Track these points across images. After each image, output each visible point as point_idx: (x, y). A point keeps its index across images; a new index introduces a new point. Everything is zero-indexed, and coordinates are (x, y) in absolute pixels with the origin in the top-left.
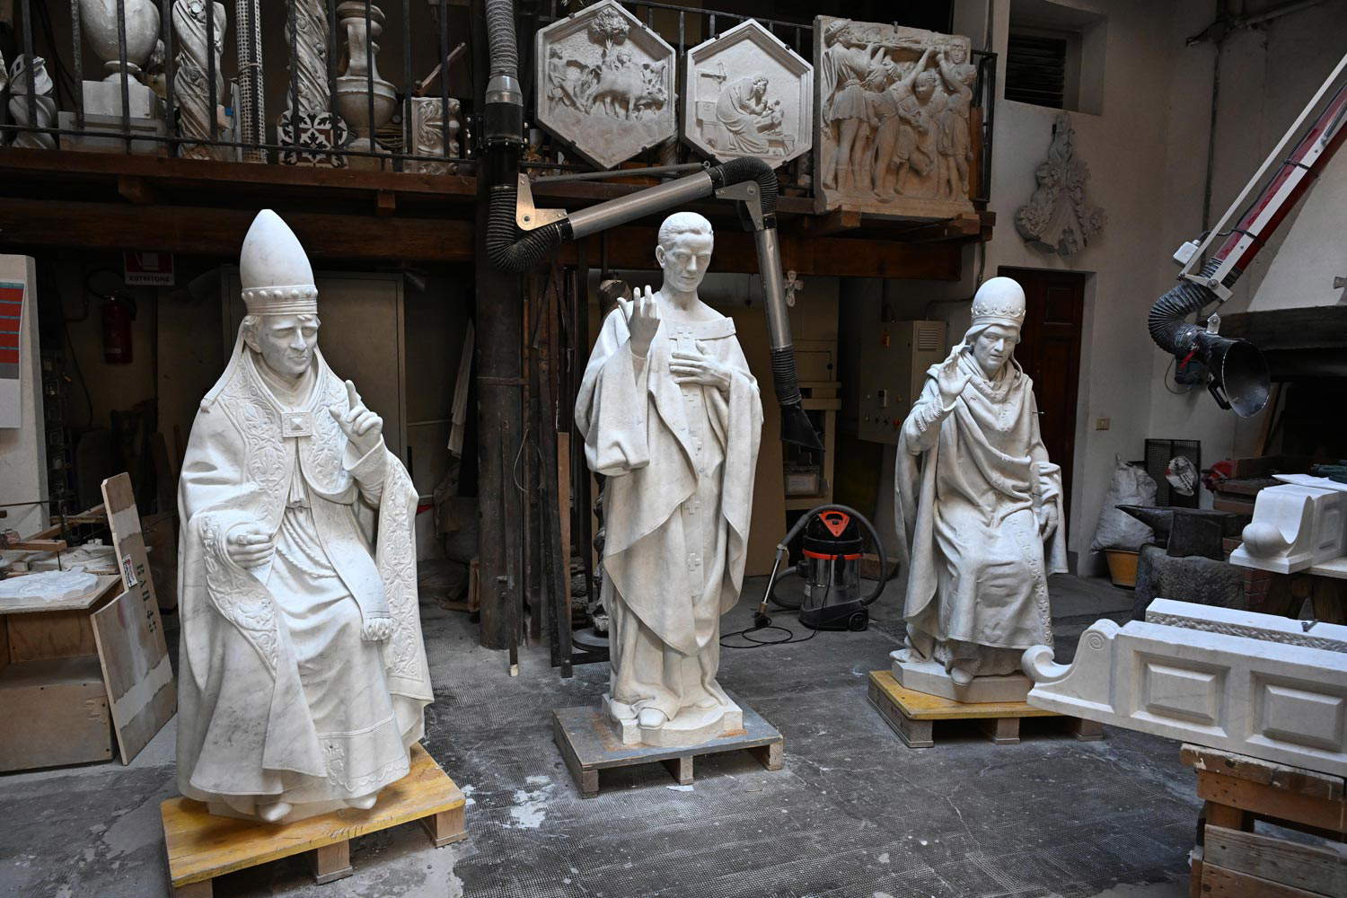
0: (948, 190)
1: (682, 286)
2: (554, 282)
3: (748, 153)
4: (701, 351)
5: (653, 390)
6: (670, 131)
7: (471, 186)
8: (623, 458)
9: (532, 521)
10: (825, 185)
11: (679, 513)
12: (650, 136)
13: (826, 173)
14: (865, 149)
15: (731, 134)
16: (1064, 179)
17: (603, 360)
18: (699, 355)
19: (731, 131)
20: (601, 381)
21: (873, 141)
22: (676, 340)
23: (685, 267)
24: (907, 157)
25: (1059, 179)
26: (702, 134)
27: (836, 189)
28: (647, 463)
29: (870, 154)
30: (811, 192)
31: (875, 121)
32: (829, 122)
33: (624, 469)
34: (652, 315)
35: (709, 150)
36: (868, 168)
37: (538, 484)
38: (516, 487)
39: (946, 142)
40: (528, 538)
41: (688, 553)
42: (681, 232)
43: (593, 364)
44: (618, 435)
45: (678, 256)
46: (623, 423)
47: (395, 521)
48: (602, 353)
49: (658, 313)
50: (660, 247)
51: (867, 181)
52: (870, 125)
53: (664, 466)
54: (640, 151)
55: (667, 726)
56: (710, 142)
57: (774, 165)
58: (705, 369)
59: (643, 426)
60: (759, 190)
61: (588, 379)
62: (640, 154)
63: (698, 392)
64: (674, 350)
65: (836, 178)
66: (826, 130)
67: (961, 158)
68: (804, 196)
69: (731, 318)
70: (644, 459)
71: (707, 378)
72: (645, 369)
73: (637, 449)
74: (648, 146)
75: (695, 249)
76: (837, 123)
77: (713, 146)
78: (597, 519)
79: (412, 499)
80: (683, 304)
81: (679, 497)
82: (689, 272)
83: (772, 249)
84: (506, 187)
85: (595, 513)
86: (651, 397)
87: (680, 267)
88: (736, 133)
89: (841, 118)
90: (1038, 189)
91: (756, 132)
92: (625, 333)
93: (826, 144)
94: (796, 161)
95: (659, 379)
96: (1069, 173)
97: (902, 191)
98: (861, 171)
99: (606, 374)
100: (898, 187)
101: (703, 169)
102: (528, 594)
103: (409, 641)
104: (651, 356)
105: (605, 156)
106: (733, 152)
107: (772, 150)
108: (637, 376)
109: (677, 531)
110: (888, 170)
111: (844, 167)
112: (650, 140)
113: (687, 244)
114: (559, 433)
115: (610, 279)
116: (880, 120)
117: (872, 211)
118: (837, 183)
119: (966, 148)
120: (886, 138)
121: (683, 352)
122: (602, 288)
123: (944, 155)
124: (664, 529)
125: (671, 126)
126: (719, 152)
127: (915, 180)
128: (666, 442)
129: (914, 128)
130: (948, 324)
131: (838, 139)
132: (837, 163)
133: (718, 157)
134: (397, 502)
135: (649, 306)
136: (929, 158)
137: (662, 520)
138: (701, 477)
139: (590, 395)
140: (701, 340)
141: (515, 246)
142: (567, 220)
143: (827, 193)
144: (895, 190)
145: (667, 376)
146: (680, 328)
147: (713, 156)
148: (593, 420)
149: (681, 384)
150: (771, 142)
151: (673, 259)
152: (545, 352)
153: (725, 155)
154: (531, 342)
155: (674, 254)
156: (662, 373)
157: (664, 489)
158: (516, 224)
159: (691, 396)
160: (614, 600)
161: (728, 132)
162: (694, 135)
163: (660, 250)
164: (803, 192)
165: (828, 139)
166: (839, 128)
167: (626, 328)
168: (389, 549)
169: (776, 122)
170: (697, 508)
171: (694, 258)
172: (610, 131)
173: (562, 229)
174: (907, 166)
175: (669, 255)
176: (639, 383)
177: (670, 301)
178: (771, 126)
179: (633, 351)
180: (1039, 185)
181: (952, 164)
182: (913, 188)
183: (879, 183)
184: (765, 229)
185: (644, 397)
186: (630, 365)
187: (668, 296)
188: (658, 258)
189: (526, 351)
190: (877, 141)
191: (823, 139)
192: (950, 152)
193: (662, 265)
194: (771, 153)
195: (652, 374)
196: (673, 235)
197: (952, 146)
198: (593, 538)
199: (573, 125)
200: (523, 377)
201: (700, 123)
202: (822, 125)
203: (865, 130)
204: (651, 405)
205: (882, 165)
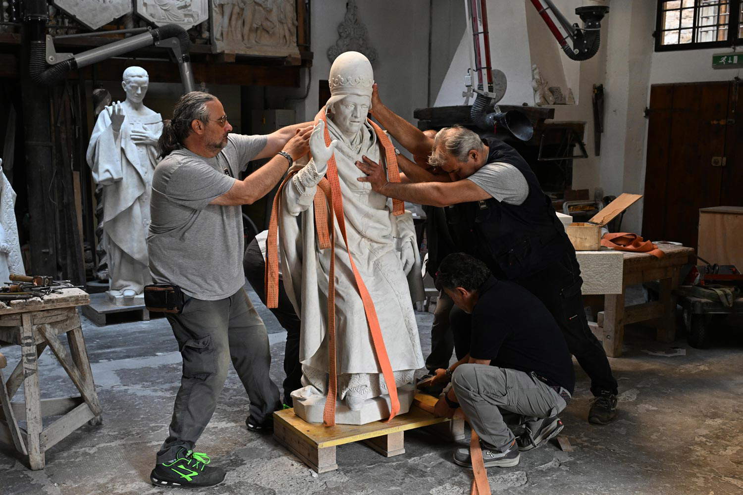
0: (285, 41)
1: (135, 100)
2: (67, 91)
3: (173, 21)
4: (145, 129)
5: (123, 146)
6: (129, 10)
7: (18, 39)
8: (110, 176)
9: (60, 220)
10: (217, 39)
11: (138, 200)
12: (117, 12)
13: (216, 33)
14: (237, 20)
15: (163, 11)
16: (352, 33)
17: (99, 133)
18: (144, 131)
19: (163, 9)
20: (99, 143)
21: (242, 15)
22: (133, 124)
23: (136, 92)
24: (260, 24)
25: (350, 34)
26: (147, 11)
27: (223, 41)
28: (122, 179)
29: (240, 22)
30: (209, 41)
31: (242, 5)
32: (217, 5)
33: (112, 182)
34: (121, 114)
35: (151, 19)
36: (239, 29)
37: (63, 199)
38: (50, 202)
39: (282, 16)
40: (59, 229)
41: (143, 219)
42: (133, 77)
43: (94, 136)
44: (108, 167)
45: (132, 87)
46: (110, 161)
47: (8, 204)
48: (98, 130)
49: (124, 113)
50: (124, 82)
51: (239, 36)
52: (239, 7)
53: (130, 180)
54: (112, 20)
55: (136, 296)
56: (151, 15)
57: (187, 28)
58: (147, 137)
59: (119, 163)
60: (179, 42)
61: (92, 142)
62: (112, 22)
63: (144, 148)
64: (133, 129)
65: (222, 34)
66: (215, 9)
67: (290, 25)
68: (206, 43)
69: (159, 114)
70: (121, 177)
71: (148, 141)
72: (119, 137)
73: (117, 173)
74: (117, 18)
75: (140, 84)
76: (222, 6)
77: (153, 17)
78: (97, 219)
79: (14, 195)
80: (136, 107)
81: (137, 194)
82: (138, 94)
83: (188, 72)
84: (39, 42)
85: (96, 216)
86: (122, 150)
87: (133, 92)
88: (165, 10)
89: (223, 3)
90: (340, 39)
91: (177, 9)
92: (109, 121)
93: (216, 16)
94: (200, 25)
95: (126, 142)
96: (355, 30)
97: (259, 42)
98: (236, 31)
99: (101, 140)
100: (257, 40)
101: (147, 30)
102: (60, 260)
103: (16, 257)
104: (122, 131)
105: (93, 23)
106: (165, 21)
107: (186, 20)
108: (115, 141)
109: (137, 209)
110: (251, 30)
111: (225, 30)
112: (117, 14)
113: (136, 82)
114: (74, 172)
115: (99, 88)
116: (245, 4)
117: (242, 53)
118: (223, 38)
119: (292, 20)
120: (248, 14)
121: (137, 130)
122: (94, 93)
123: (281, 22)
124: (131, 208)
125: (129, 6)
126: (157, 20)
127: (266, 35)
128: (130, 170)
129: (264, 9)
130: (295, 112)
131: (223, 14)
132: (222, 27)
133: (156, 24)
134: (8, 196)
135: (119, 110)
136: (273, 23)
137: (130, 204)
138: (147, 185)
139: (94, 149)
140: (145, 124)
141: (46, 72)
142: (74, 59)
143: (218, 43)
144: (256, 41)
145: (129, 140)
146: (135, 119)
147: (153, 23)
148: (96, 160)
149: (137, 144)
150: (186, 15)
151: (130, 88)
152: (64, 128)
153: (159, 22)
154: (56, 123)
155: (130, 86)
156: (127, 139)
157: (130, 190)
158: (45, 61)
159: (141, 150)
160: (109, 244)
161: (161, 10)
162: (142, 11)
163: (124, 83)
164: (206, 41)
165: (217, 13)
166: (222, 7)
167: (109, 119)
168: (6, 216)
169: (188, 4)
170: (146, 199)
171: (140, 88)
172: (95, 10)
173: (71, 63)
174: (261, 28)
175: (128, 86)
176: (117, 143)
177: (129, 106)
178: (185, 7)
179: (114, 129)
180: (340, 36)
181: (286, 28)
182: (266, 40)
183: (246, 37)
184: (184, 62)
185: (119, 150)
186: (112, 136)
187: (129, 104)
188: (123, 87)
189: (53, 128)
190: (243, 16)
191: (214, 14)
192: (284, 22)
193: (125, 90)
194: (186, 21)
195: (122, 140)
196: (129, 78)
197: (285, 18)
198: (95, 229)
199: (74, 6)
200: (51, 141)
201: (145, 4)
202: (213, 6)
203: (237, 9)
204: (123, 154)
205: (247, 28)
